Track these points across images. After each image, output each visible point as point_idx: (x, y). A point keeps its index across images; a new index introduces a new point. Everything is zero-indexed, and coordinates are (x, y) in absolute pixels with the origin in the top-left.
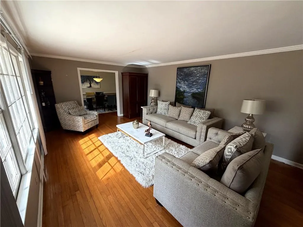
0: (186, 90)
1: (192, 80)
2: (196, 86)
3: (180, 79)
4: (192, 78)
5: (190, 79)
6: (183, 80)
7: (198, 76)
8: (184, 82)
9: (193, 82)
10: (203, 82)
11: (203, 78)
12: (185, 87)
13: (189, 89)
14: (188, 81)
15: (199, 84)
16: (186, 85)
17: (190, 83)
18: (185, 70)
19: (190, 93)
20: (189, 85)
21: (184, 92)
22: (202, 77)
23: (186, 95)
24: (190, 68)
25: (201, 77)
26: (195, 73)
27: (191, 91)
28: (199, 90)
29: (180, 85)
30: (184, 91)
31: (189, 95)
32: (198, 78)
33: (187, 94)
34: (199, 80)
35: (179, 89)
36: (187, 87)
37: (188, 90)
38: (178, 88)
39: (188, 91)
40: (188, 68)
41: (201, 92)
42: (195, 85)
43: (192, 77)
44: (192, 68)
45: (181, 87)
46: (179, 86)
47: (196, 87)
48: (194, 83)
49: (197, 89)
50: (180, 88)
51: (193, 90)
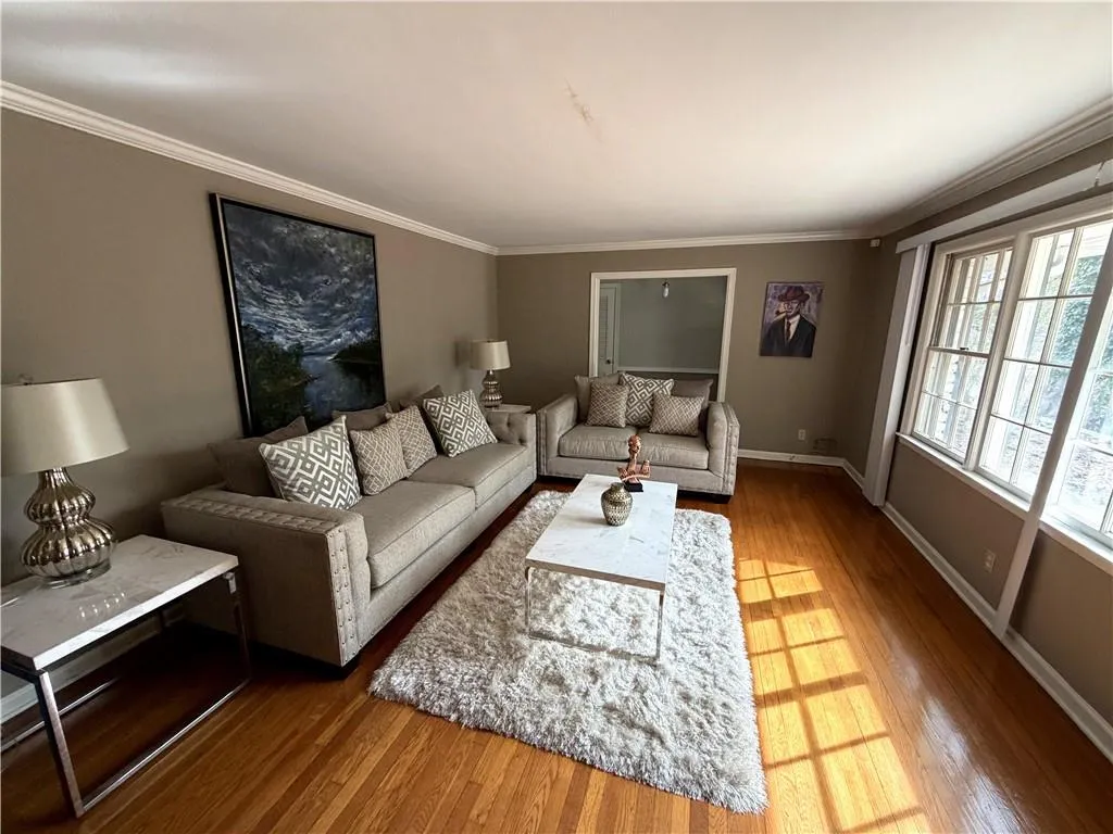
0: (308, 344)
1: (324, 290)
2: (346, 316)
3: (259, 278)
4: (325, 278)
5: (317, 286)
6: (279, 287)
7: (346, 275)
8: (289, 296)
9: (332, 298)
10: (366, 302)
11: (363, 282)
12: (301, 323)
13: (321, 334)
14: (308, 293)
15: (356, 309)
16: (306, 317)
17: (321, 305)
18: (281, 229)
19: (330, 354)
20: (315, 313)
21: (298, 351)
22: (360, 280)
23: (311, 365)
24: (304, 225)
25: (358, 276)
26: (331, 255)
27: (331, 340)
28: (361, 334)
29: (266, 315)
30: (300, 347)
31: (327, 365)
32: (346, 280)
33: (317, 359)
34: (354, 292)
35: (266, 339)
36: (311, 326)
37: (317, 340)
38: (259, 335)
39: (321, 345)
40: (293, 222)
41: (369, 342)
42: (344, 311)
43: (322, 274)
44: (315, 228)
45: (274, 326)
46: (258, 322)
47: (348, 320)
48: (338, 305)
49: (352, 330)
50: (270, 334)
51: (339, 336)
